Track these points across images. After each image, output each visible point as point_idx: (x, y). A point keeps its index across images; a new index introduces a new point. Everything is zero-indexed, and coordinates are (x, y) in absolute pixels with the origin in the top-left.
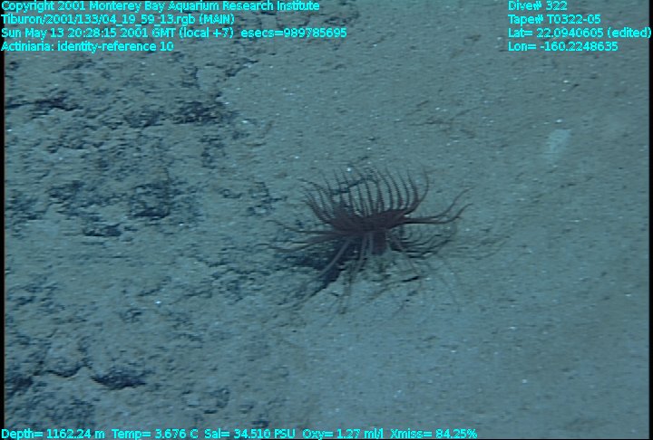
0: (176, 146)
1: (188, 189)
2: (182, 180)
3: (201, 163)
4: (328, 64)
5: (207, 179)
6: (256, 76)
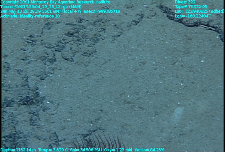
0: (19, 116)
1: (24, 136)
2: (21, 132)
3: (29, 124)
4: (83, 74)
5: (32, 131)
6: (53, 80)
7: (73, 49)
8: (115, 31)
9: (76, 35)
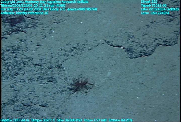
0: (55, 71)
2: (55, 76)
5: (59, 76)
6: (67, 62)
7: (75, 53)
8: (90, 48)
9: (76, 48)
